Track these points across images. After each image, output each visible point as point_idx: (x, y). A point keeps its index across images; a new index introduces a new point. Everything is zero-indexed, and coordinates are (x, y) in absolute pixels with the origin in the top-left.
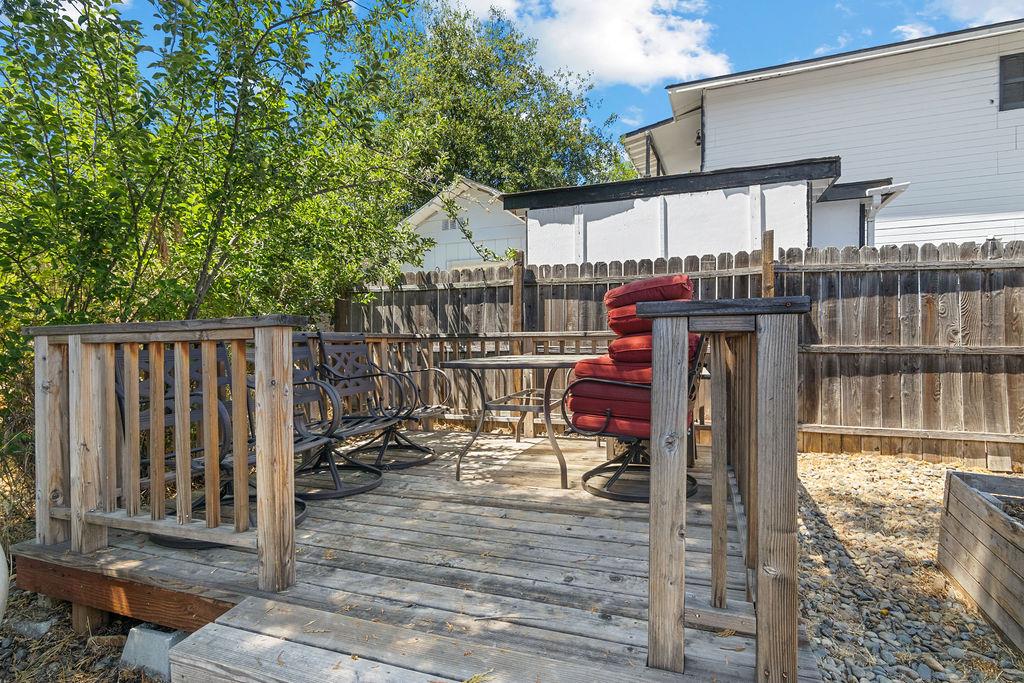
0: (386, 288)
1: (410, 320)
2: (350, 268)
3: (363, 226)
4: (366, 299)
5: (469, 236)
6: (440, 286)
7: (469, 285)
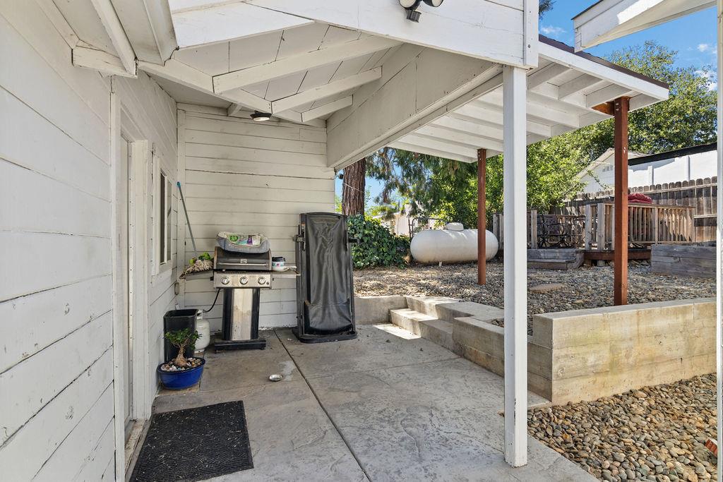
0: (570, 200)
1: (579, 211)
2: (556, 195)
3: (559, 181)
4: (561, 205)
5: (598, 181)
6: (591, 198)
7: (602, 197)
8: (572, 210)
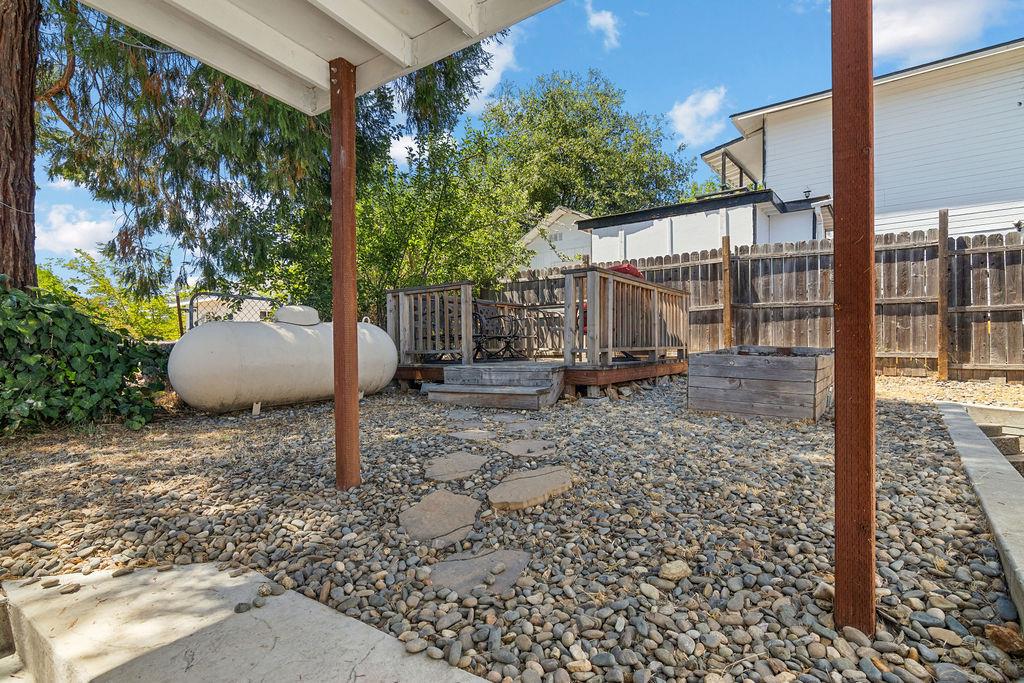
0: (509, 281)
1: (523, 299)
2: (489, 270)
3: (496, 245)
4: (498, 288)
6: (541, 278)
7: (557, 277)
8: (514, 297)
